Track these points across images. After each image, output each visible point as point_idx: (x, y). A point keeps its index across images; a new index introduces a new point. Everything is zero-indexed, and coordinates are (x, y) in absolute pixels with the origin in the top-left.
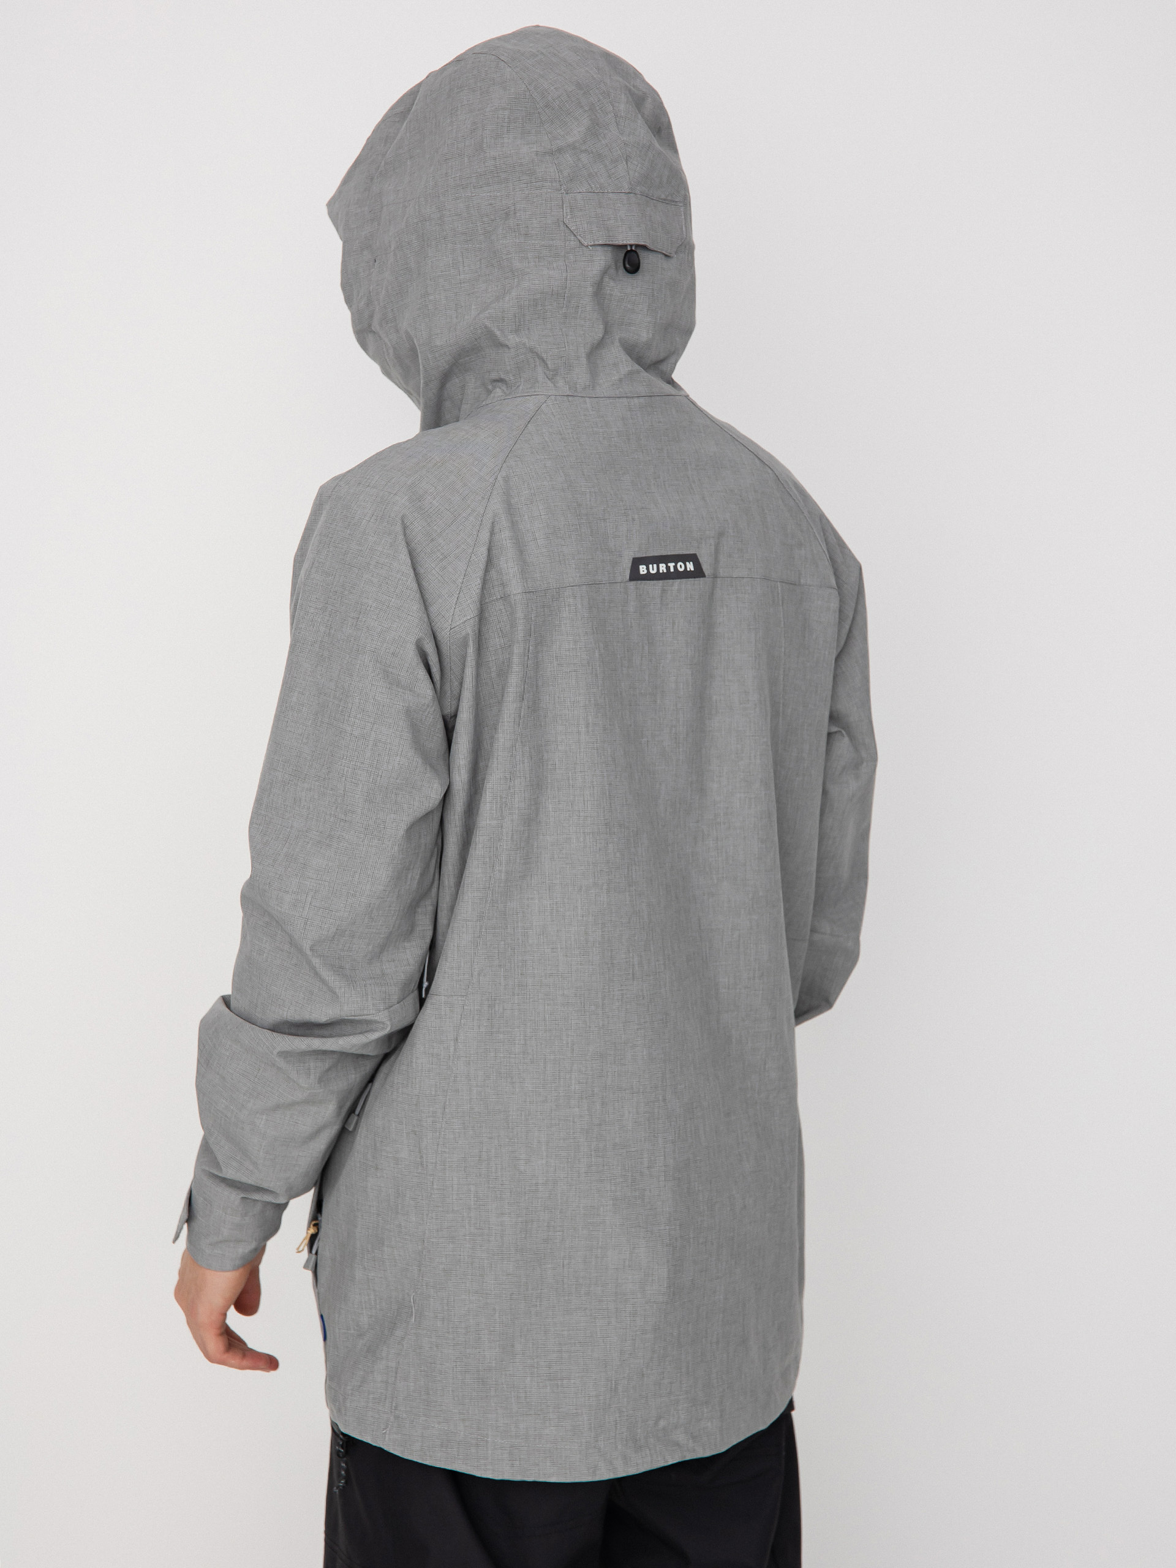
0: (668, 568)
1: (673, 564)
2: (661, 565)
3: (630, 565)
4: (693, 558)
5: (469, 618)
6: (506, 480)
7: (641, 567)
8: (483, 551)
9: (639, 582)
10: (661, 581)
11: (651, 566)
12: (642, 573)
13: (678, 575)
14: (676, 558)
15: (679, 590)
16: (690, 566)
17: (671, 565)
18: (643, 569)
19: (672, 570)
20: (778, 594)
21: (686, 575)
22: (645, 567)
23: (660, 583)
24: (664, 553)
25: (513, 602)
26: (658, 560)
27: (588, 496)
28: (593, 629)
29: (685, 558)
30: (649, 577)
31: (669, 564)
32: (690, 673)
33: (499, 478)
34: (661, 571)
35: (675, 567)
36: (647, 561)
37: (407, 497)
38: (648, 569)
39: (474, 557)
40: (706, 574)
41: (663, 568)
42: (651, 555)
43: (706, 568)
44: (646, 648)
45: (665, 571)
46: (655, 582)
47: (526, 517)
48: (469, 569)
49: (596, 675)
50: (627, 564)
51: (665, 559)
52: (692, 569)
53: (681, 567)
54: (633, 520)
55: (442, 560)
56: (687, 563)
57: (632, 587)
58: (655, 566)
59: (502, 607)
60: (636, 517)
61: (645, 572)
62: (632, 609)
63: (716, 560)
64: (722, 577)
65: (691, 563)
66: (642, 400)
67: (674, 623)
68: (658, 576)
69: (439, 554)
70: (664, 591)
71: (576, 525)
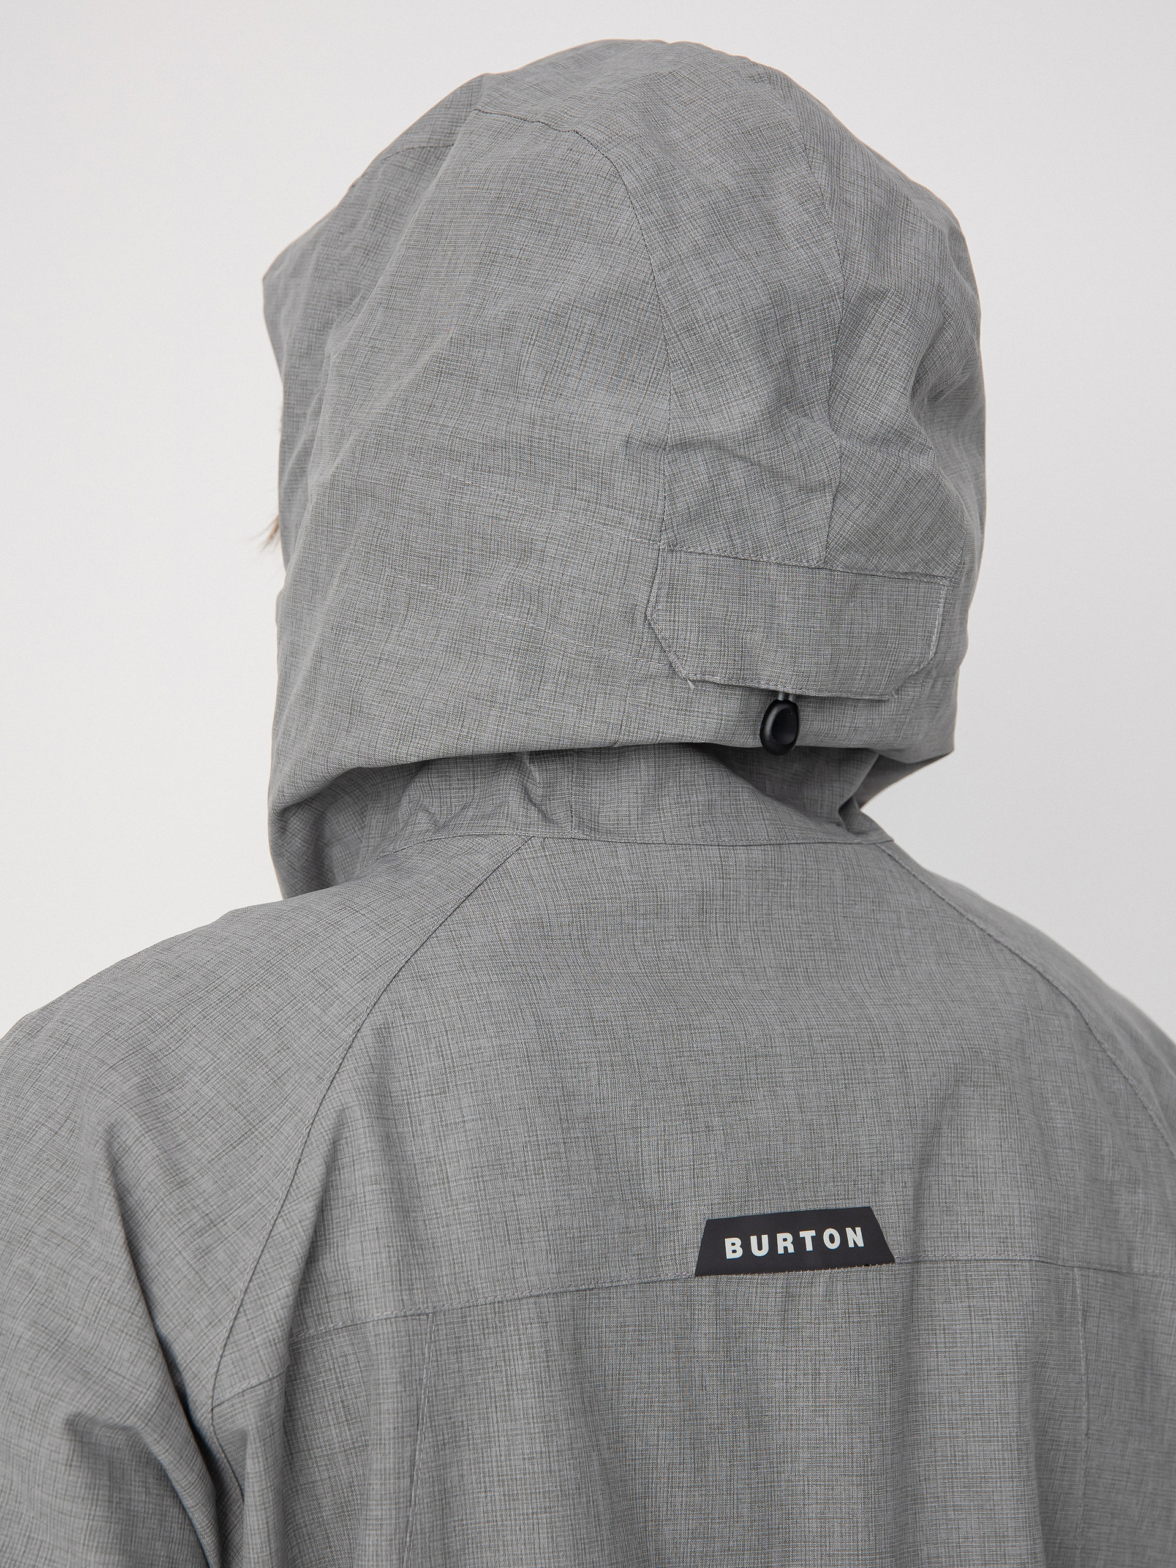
0: (799, 1242)
1: (813, 1233)
2: (780, 1237)
3: (700, 1236)
4: (864, 1218)
5: (254, 1382)
6: (383, 1034)
7: (728, 1242)
8: (304, 1209)
9: (724, 1278)
10: (781, 1276)
11: (754, 1239)
12: (730, 1255)
13: (823, 1259)
14: (820, 1219)
15: (829, 1295)
16: (856, 1237)
17: (808, 1235)
18: (733, 1248)
19: (809, 1247)
20: (1074, 1296)
21: (846, 1257)
22: (738, 1241)
23: (780, 1279)
24: (788, 1206)
25: (371, 1340)
26: (773, 1224)
27: (593, 1073)
28: (583, 1403)
29: (841, 1219)
30: (748, 1265)
31: (802, 1234)
32: (861, 1494)
33: (366, 1030)
34: (781, 1251)
35: (818, 1240)
36: (743, 1227)
37: (136, 1080)
38: (746, 1246)
39: (281, 1226)
40: (896, 1253)
41: (785, 1244)
42: (756, 1212)
43: (896, 1241)
44: (744, 1435)
45: (791, 1250)
46: (765, 1276)
47: (427, 1126)
48: (266, 1256)
49: (597, 1516)
50: (692, 1237)
51: (792, 1222)
52: (861, 1244)
53: (831, 1239)
54: (709, 1128)
55: (201, 1232)
56: (849, 1230)
57: (705, 1291)
58: (765, 1238)
59: (349, 1349)
60: (716, 1121)
61: (740, 1253)
62: (703, 1345)
63: (918, 1225)
64: (931, 1261)
65: (858, 1230)
66: (757, 853)
67: (816, 1374)
68: (774, 1263)
69: (195, 1216)
70: (789, 1296)
71: (557, 1144)
